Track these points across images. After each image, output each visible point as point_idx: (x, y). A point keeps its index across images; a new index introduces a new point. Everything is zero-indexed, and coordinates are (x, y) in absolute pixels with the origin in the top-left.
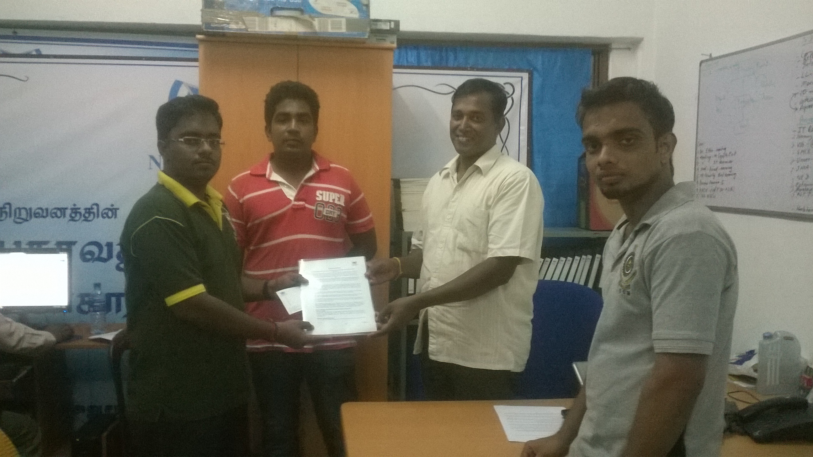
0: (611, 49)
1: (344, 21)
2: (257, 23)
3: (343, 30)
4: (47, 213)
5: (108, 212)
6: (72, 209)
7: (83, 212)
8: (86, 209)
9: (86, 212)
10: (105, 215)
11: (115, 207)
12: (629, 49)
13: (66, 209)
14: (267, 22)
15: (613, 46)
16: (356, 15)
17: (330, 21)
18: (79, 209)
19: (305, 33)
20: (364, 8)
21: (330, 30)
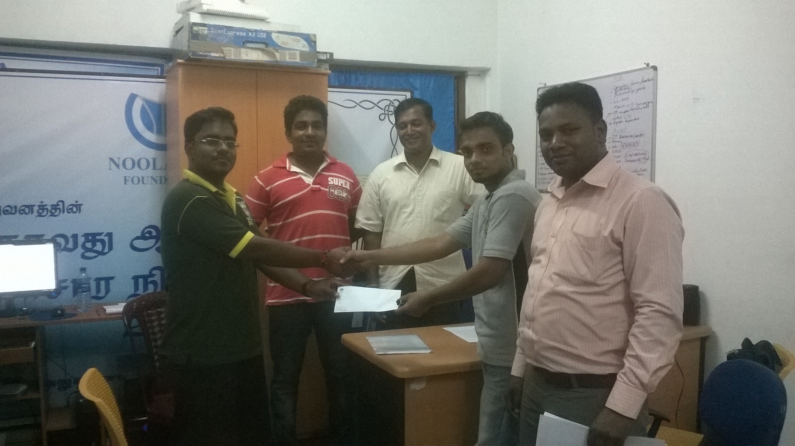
0: (467, 75)
1: (298, 52)
2: (232, 53)
3: (298, 60)
4: (16, 211)
5: (72, 208)
6: (39, 206)
7: (49, 208)
8: (52, 205)
9: (53, 209)
10: (70, 211)
11: (78, 203)
12: (480, 75)
13: (34, 206)
14: (240, 53)
15: (469, 73)
16: (307, 49)
17: (287, 52)
18: (46, 205)
19: (269, 61)
20: (313, 43)
21: (288, 59)
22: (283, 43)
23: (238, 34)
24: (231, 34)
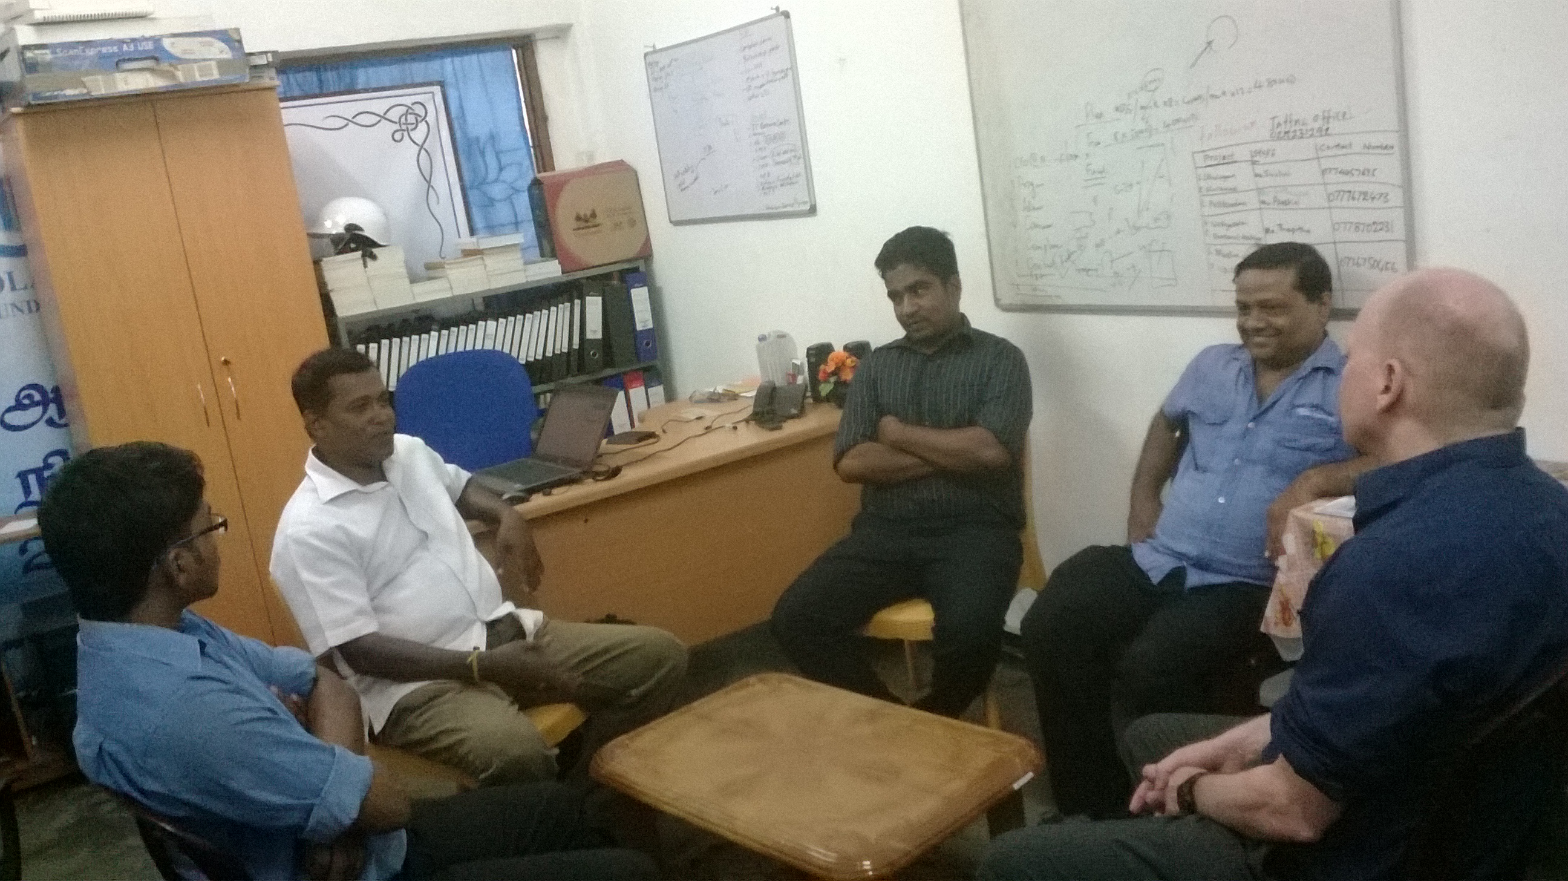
0: (536, 41)
1: (213, 63)
2: (101, 83)
3: (215, 75)
12: (557, 37)
14: (114, 80)
15: (538, 36)
16: (227, 55)
17: (195, 66)
19: (166, 87)
20: (237, 44)
21: (198, 78)
22: (185, 52)
23: (104, 50)
24: (91, 52)
